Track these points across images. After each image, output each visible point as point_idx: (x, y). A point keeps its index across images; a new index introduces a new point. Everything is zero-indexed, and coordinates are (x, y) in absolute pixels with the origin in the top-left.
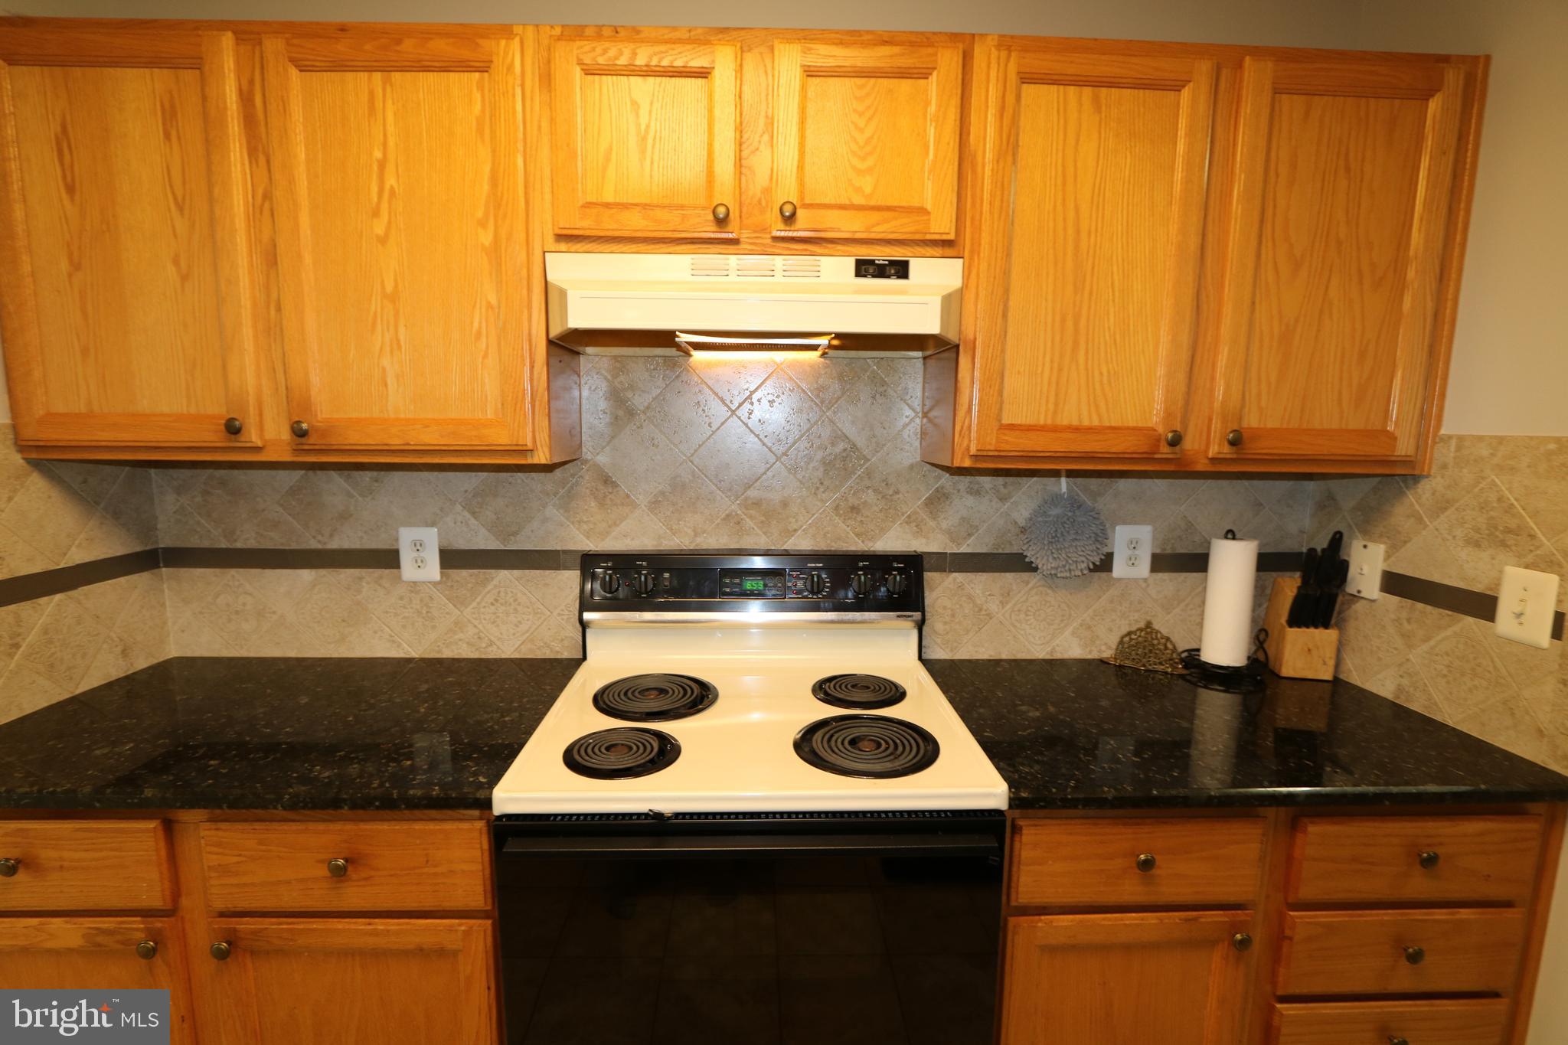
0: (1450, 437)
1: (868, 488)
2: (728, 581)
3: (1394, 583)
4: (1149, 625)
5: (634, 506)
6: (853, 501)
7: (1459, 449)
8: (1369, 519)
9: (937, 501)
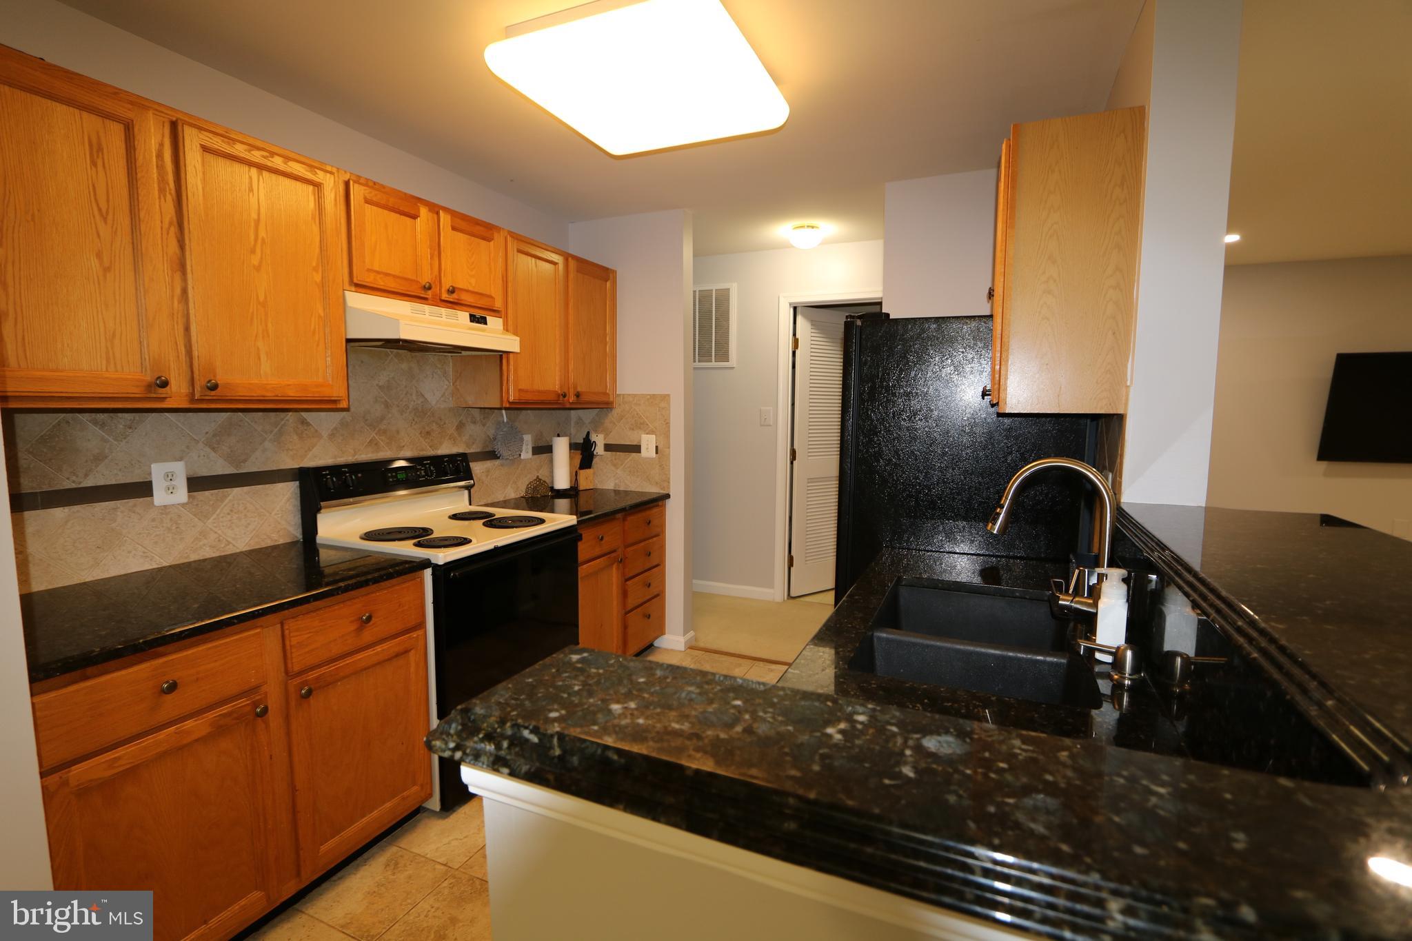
0: (620, 395)
1: (433, 421)
2: (390, 475)
3: (608, 448)
4: (538, 477)
5: (320, 437)
6: (427, 429)
7: (623, 398)
8: (597, 425)
9: (460, 427)
